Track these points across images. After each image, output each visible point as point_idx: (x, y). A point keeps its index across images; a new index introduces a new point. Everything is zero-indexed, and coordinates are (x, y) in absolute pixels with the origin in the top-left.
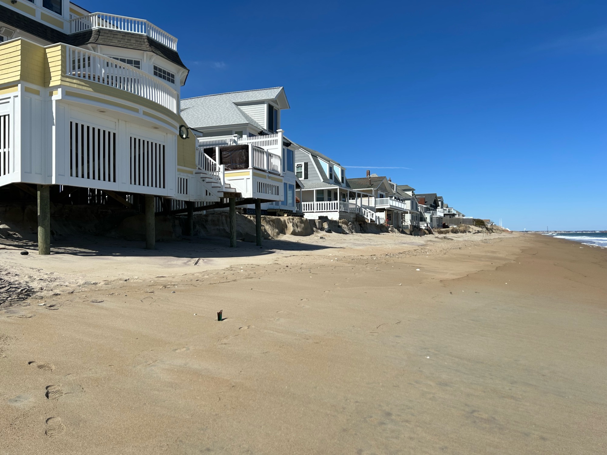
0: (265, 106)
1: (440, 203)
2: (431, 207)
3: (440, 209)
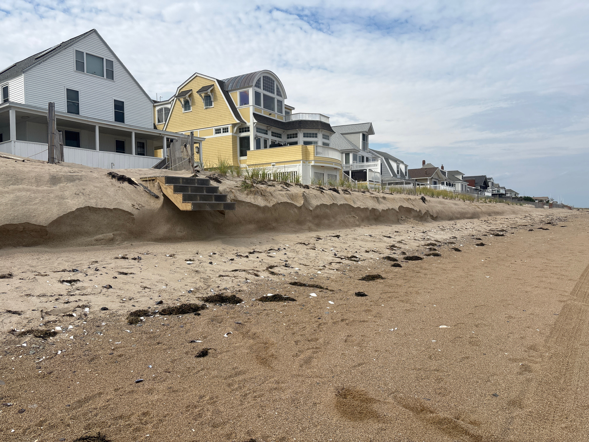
0: (361, 135)
1: (490, 184)
2: (481, 188)
3: (490, 189)
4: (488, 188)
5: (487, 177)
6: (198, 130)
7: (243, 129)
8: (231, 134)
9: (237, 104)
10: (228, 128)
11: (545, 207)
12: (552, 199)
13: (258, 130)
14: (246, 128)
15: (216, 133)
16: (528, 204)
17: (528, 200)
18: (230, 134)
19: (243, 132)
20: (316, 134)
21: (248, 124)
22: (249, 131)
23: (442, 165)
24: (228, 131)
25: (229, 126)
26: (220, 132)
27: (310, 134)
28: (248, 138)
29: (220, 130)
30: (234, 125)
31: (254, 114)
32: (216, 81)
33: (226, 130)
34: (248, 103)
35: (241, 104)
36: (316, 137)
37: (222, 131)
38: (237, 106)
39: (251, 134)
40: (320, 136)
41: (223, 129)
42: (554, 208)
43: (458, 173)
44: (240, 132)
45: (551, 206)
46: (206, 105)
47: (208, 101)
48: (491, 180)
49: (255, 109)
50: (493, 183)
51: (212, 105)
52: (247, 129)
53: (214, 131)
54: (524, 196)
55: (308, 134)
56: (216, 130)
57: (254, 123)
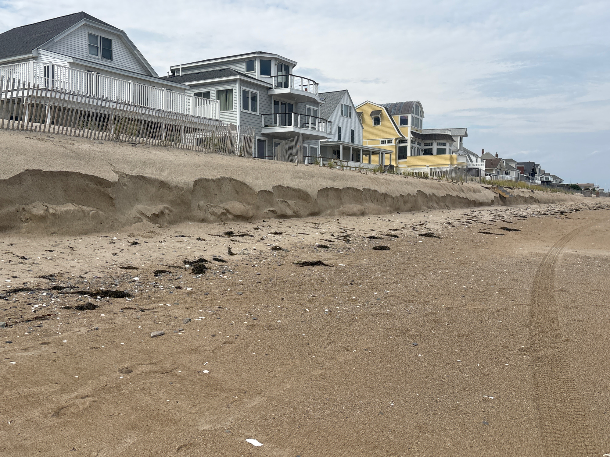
0: (459, 138)
1: (537, 170)
2: (529, 175)
3: (537, 176)
4: (536, 175)
5: (535, 164)
6: (367, 141)
7: (402, 141)
8: (395, 144)
9: (399, 125)
10: (392, 141)
11: (593, 195)
12: (598, 186)
13: (413, 142)
14: (404, 141)
15: (382, 143)
16: (578, 193)
17: (575, 188)
18: (393, 144)
19: (402, 143)
20: (445, 143)
21: (406, 138)
22: (407, 143)
23: (497, 153)
24: (392, 143)
25: (393, 139)
26: (385, 143)
27: (441, 143)
28: (406, 148)
29: (385, 141)
30: (397, 139)
31: (411, 132)
32: (384, 108)
33: (390, 142)
34: (407, 124)
35: (401, 125)
36: (445, 145)
37: (387, 142)
38: (398, 125)
39: (409, 145)
40: (447, 144)
41: (388, 141)
42: (601, 197)
43: (512, 161)
44: (399, 143)
45: (598, 194)
46: (375, 123)
47: (377, 121)
48: (539, 167)
49: (412, 128)
50: (540, 169)
51: (379, 124)
52: (406, 141)
53: (380, 142)
54: (570, 184)
55: (439, 143)
56: (382, 141)
57: (411, 138)
